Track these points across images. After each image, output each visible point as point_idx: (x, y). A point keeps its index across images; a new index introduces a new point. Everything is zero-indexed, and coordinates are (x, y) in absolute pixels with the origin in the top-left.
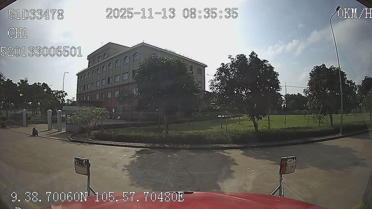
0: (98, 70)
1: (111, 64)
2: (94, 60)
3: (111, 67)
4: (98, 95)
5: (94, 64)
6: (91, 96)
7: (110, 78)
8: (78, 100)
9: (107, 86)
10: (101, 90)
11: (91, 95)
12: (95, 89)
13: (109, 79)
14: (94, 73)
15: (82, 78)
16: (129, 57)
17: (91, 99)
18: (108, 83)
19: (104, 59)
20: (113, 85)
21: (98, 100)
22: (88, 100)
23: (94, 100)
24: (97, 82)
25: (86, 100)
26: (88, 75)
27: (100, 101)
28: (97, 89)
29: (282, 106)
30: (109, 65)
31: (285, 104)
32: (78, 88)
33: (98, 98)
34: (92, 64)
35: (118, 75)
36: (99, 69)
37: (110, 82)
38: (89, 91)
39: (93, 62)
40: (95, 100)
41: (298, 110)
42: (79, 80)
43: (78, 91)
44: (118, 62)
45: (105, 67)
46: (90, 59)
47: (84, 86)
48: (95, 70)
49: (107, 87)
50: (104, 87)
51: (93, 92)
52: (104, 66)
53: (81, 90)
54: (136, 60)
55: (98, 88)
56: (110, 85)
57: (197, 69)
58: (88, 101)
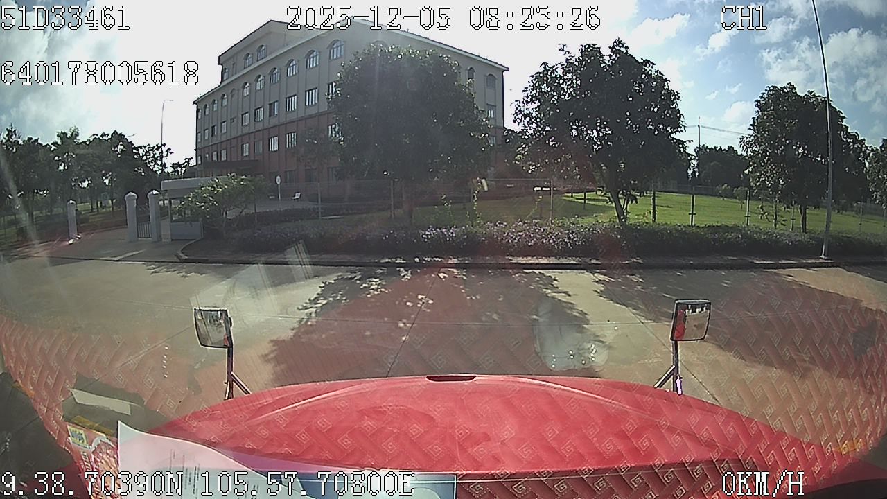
0: (244, 87)
1: (276, 70)
2: (233, 64)
3: (276, 78)
4: (246, 146)
5: (236, 74)
6: (229, 149)
7: (274, 103)
8: (199, 162)
9: (266, 121)
10: (253, 134)
11: (229, 146)
12: (240, 133)
13: (272, 105)
14: (236, 95)
15: (207, 110)
16: (319, 52)
17: (231, 158)
18: (270, 116)
19: (258, 61)
20: (283, 120)
21: (247, 159)
22: (223, 159)
23: (237, 158)
24: (242, 115)
25: (219, 160)
26: (222, 103)
27: (252, 159)
28: (244, 132)
29: (690, 172)
30: (271, 73)
31: (695, 170)
32: (199, 135)
33: (247, 154)
34: (231, 74)
35: (294, 96)
36: (248, 85)
37: (276, 113)
38: (224, 138)
39: (231, 70)
40: (240, 159)
41: (726, 185)
42: (200, 114)
43: (199, 140)
44: (292, 64)
45: (261, 78)
46: (225, 62)
47: (213, 127)
48: (236, 89)
49: (266, 125)
50: (259, 126)
51: (236, 140)
52: (260, 76)
53: (206, 138)
54: (335, 57)
55: (246, 131)
56: (274, 121)
57: (485, 76)
58: (224, 161)
